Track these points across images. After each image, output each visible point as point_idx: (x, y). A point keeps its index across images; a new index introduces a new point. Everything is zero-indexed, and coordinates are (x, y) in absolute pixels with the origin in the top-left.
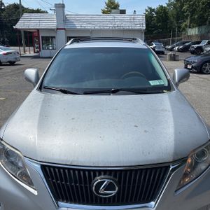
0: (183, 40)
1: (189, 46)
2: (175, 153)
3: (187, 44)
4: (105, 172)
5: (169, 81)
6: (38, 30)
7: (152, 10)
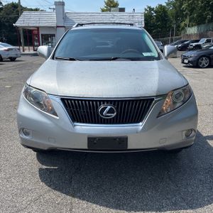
0: (182, 39)
1: (188, 44)
2: (158, 91)
3: (186, 43)
4: (108, 101)
5: (159, 54)
6: (38, 28)
7: (151, 9)
